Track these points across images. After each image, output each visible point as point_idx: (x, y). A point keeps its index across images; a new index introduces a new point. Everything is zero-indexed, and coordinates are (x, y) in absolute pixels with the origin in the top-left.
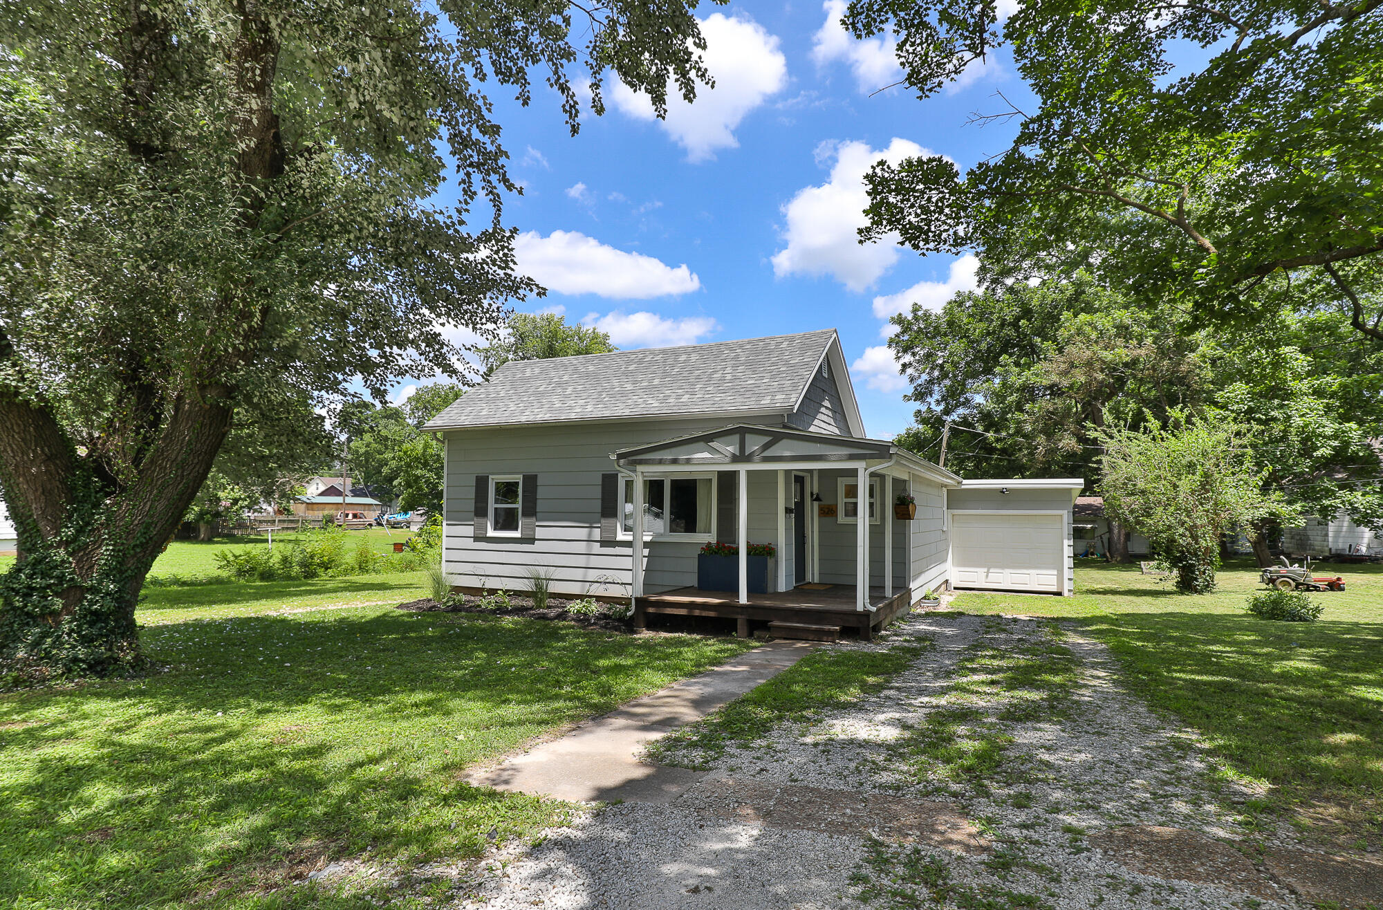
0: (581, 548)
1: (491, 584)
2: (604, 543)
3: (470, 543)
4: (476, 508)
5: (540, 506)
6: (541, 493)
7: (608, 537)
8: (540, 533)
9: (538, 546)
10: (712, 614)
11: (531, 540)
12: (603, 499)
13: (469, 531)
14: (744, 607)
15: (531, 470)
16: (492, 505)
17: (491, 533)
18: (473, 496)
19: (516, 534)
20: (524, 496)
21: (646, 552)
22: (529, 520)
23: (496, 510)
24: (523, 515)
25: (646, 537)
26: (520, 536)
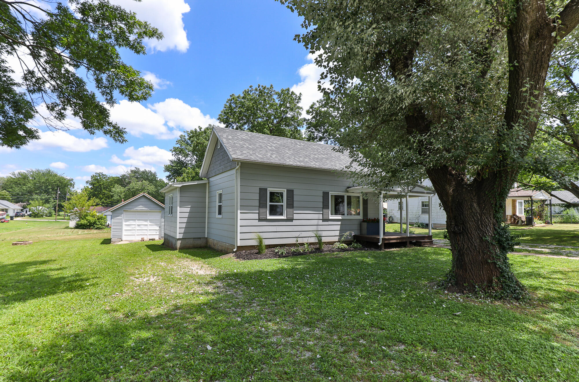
0: (315, 222)
2: (323, 220)
3: (256, 223)
4: (260, 204)
5: (295, 204)
6: (295, 198)
7: (325, 217)
8: (296, 216)
9: (295, 222)
11: (291, 220)
13: (256, 216)
15: (291, 187)
16: (268, 203)
17: (269, 217)
18: (258, 198)
19: (284, 217)
20: (287, 199)
21: (339, 223)
22: (290, 210)
23: (270, 205)
24: (287, 208)
25: (339, 217)
26: (286, 218)
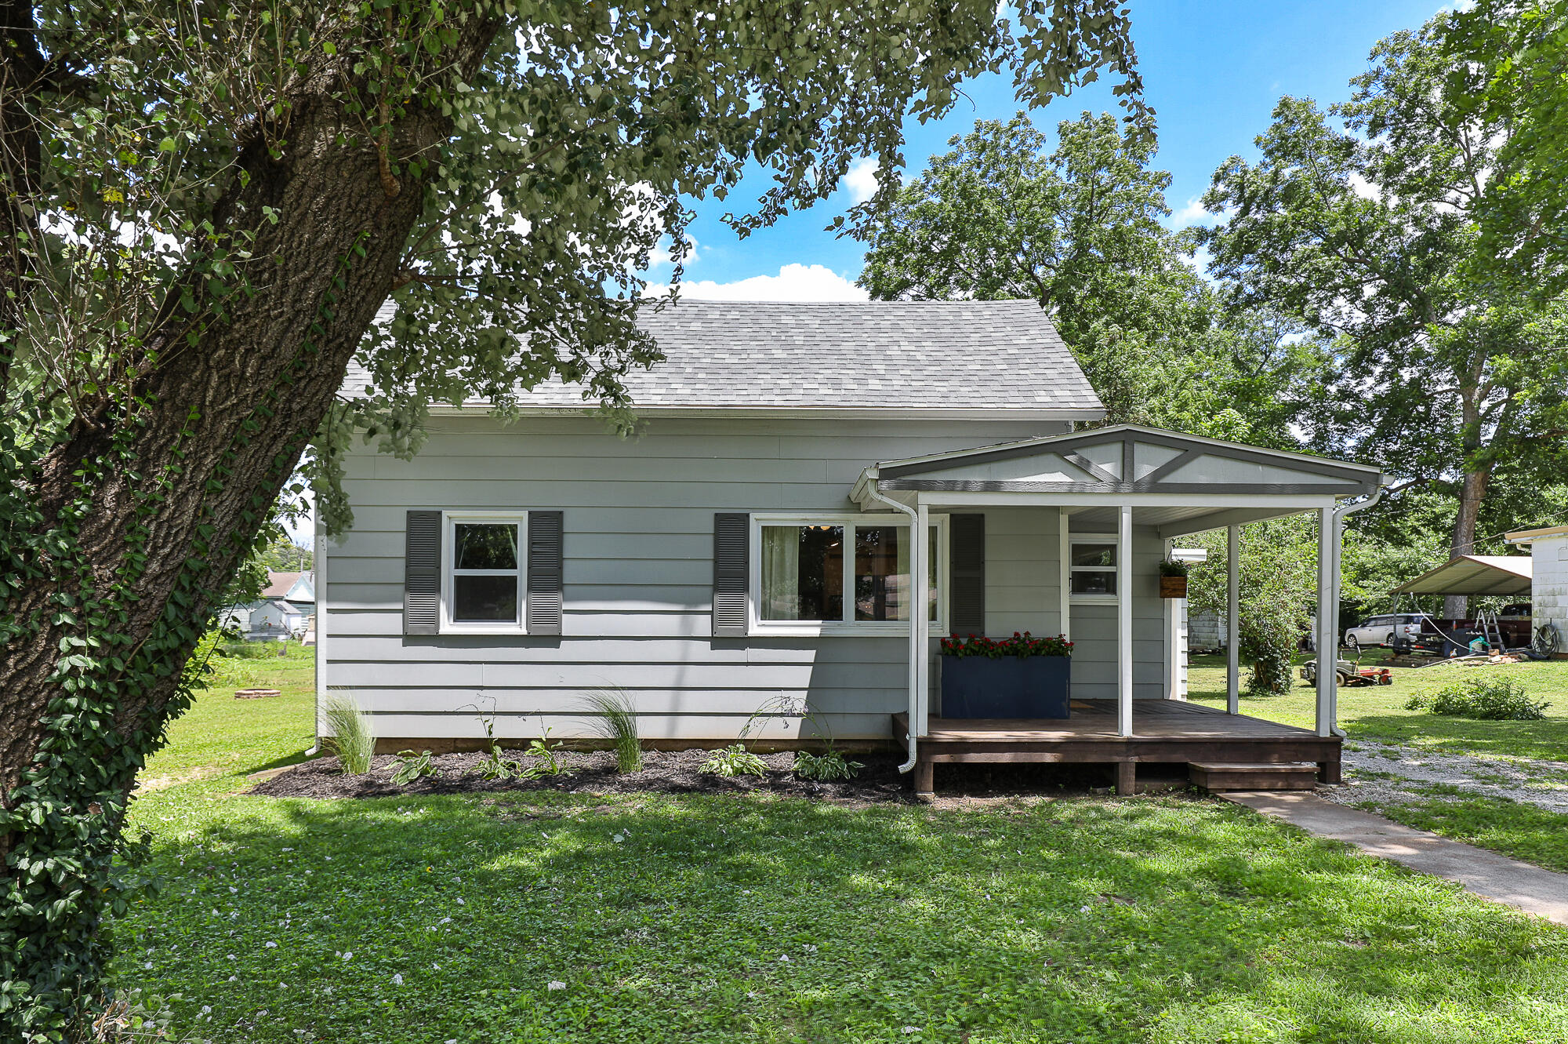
0: (671, 651)
1: (506, 729)
2: (717, 642)
3: (395, 649)
4: (408, 575)
5: (571, 572)
6: (572, 547)
7: (726, 630)
8: (570, 625)
9: (566, 651)
10: (1049, 758)
11: (555, 640)
12: (716, 561)
13: (394, 623)
14: (1129, 743)
15: (547, 502)
16: (449, 571)
17: (448, 626)
18: (402, 553)
19: (513, 628)
20: (531, 553)
21: (809, 655)
22: (544, 600)
23: (459, 580)
24: (529, 589)
25: (812, 629)
26: (524, 632)
